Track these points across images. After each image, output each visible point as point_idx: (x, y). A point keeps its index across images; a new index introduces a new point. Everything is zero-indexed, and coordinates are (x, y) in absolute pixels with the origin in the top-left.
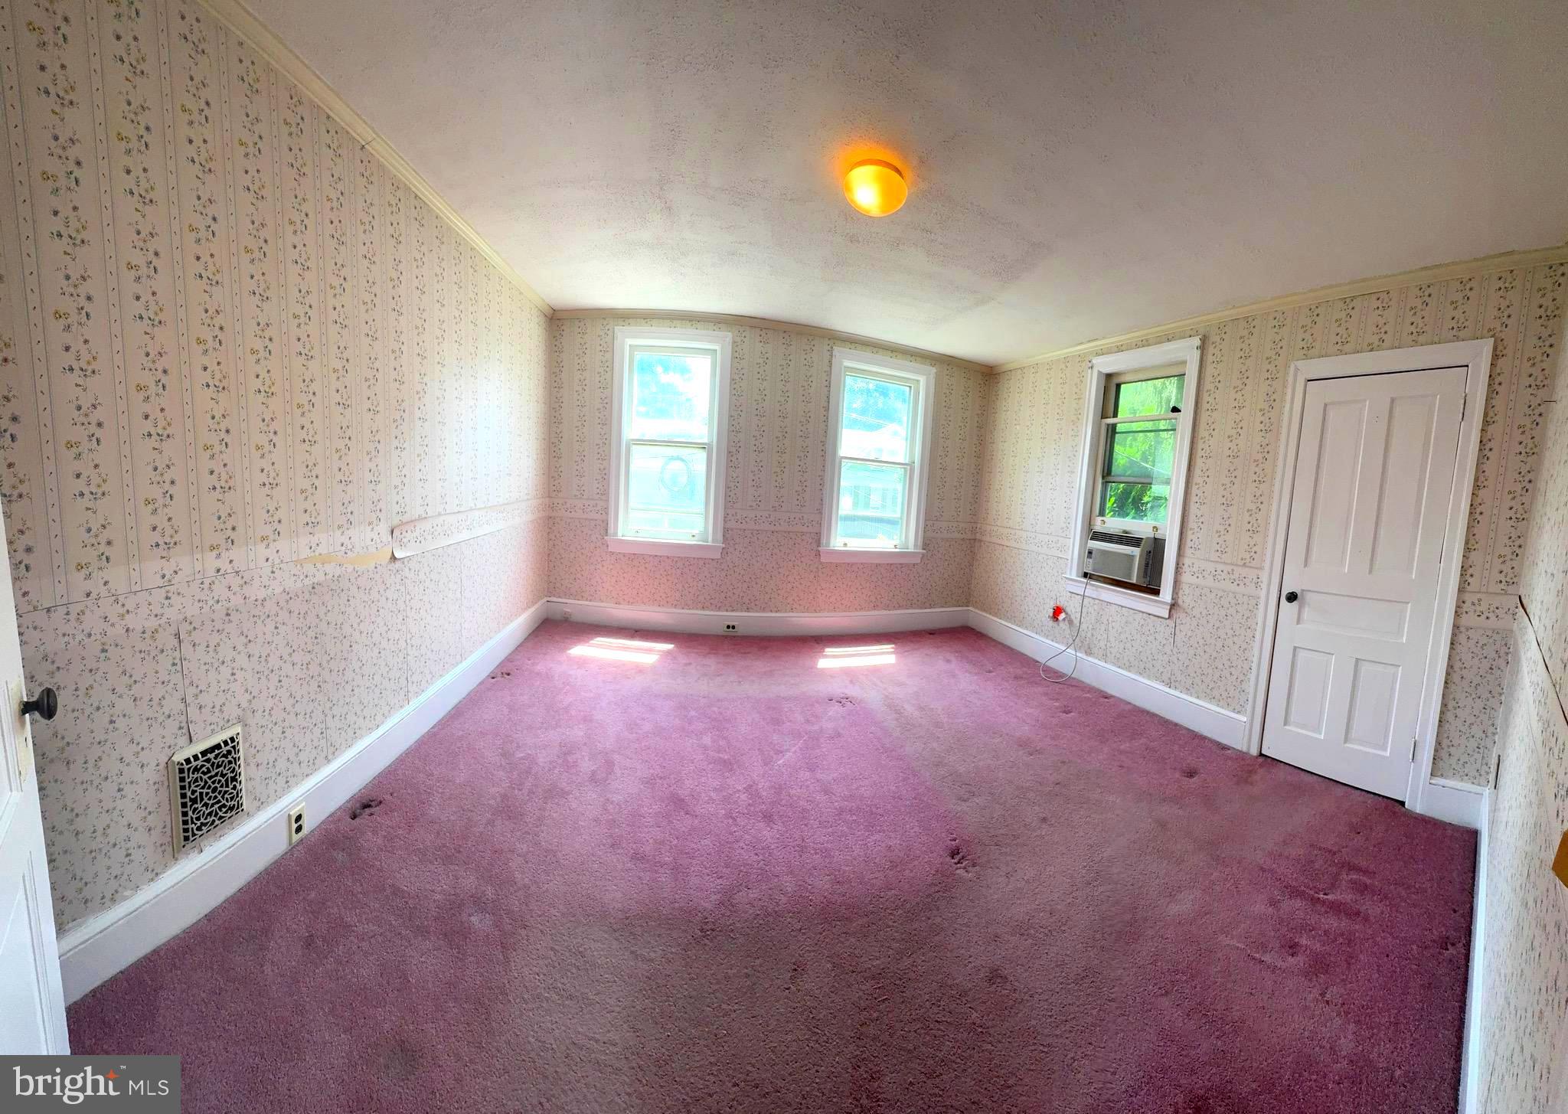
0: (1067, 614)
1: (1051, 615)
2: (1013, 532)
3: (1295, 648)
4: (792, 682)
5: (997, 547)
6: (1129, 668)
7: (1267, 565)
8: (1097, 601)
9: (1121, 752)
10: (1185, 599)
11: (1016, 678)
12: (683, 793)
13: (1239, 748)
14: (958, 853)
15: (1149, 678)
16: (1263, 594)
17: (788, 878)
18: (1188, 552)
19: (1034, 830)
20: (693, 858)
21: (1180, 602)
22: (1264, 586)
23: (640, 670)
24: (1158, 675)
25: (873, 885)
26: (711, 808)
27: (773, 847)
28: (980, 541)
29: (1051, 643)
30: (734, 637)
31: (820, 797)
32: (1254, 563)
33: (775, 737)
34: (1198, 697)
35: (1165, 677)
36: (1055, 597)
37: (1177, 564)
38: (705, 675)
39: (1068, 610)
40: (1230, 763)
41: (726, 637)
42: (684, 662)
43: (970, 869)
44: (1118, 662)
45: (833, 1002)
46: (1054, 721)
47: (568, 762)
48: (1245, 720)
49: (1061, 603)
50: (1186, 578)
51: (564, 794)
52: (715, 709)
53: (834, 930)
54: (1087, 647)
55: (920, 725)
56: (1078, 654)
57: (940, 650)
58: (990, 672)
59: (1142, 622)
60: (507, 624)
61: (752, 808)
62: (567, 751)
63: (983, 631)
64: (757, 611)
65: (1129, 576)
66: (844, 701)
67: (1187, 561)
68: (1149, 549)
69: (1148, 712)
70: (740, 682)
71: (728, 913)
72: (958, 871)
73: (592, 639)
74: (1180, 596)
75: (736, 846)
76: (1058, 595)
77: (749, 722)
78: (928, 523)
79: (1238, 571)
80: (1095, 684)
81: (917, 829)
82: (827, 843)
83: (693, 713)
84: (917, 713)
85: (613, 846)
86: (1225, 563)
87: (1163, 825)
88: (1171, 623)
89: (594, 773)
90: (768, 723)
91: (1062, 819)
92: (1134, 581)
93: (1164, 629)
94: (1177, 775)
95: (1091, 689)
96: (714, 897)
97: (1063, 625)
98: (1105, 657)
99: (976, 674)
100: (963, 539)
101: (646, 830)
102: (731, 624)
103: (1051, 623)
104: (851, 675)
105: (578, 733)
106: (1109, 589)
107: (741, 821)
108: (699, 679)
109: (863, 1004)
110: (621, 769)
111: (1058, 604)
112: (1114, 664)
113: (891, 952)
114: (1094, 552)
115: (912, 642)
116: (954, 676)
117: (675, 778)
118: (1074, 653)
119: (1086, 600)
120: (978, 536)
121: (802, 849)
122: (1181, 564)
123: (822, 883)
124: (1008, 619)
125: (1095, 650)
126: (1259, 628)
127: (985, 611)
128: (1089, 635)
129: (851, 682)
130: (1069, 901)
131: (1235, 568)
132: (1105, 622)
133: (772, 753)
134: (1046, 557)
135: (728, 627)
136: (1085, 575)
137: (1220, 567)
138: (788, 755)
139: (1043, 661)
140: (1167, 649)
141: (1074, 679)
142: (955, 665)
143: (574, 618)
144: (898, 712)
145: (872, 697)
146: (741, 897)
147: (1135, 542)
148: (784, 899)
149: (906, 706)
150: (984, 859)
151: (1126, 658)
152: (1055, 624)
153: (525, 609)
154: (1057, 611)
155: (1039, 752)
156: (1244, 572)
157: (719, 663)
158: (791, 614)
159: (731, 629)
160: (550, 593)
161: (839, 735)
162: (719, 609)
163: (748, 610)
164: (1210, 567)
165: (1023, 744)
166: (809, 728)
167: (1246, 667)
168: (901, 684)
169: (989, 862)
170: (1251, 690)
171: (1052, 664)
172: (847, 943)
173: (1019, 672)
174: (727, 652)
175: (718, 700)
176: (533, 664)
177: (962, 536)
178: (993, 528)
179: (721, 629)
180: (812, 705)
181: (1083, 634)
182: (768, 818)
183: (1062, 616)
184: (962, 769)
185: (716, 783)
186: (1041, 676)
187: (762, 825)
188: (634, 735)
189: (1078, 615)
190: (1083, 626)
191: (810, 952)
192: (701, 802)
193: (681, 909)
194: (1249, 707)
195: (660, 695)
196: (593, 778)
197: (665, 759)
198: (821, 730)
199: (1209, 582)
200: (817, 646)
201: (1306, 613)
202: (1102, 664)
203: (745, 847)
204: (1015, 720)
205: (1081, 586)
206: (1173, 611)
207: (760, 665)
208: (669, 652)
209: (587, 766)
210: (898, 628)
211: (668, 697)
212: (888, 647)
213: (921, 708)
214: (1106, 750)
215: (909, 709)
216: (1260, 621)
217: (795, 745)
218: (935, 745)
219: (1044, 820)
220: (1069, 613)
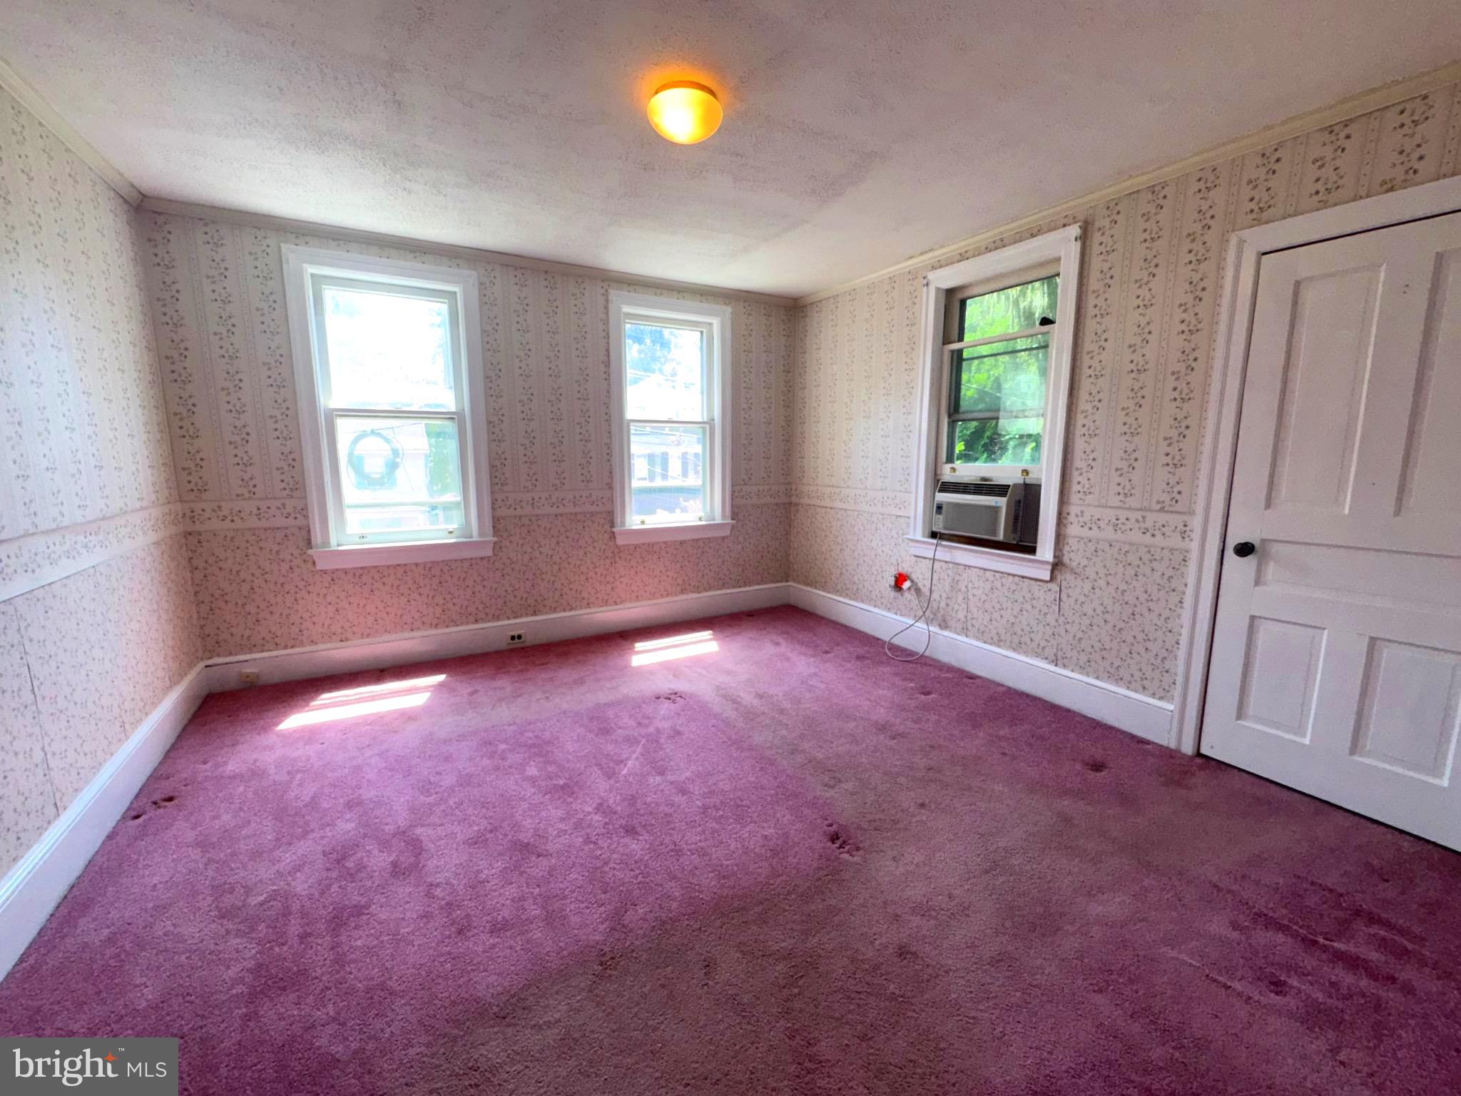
0: (912, 581)
1: (893, 583)
2: (837, 490)
3: (1253, 618)
4: (608, 685)
5: (819, 510)
6: (999, 642)
7: (1199, 508)
8: (951, 565)
9: (1000, 738)
10: (1074, 556)
11: (859, 658)
12: (525, 837)
13: (1164, 742)
14: (838, 838)
15: (1026, 653)
16: (1194, 546)
17: (673, 884)
18: (1074, 498)
19: (913, 816)
20: (565, 898)
21: (1066, 560)
22: (1196, 535)
23: (408, 716)
24: (1040, 650)
25: (760, 874)
26: (564, 840)
27: (646, 858)
28: (797, 504)
29: (895, 616)
30: (522, 648)
31: (678, 799)
32: (1178, 507)
33: (610, 748)
34: (1097, 678)
35: (1050, 652)
36: (895, 563)
37: (1060, 514)
38: (500, 700)
39: (914, 576)
40: (1152, 760)
41: (512, 650)
42: (466, 691)
43: (854, 853)
44: (981, 635)
45: (752, 986)
46: (913, 704)
47: (348, 869)
48: (1172, 707)
49: (905, 569)
50: (1073, 530)
51: (359, 910)
52: (530, 734)
53: (734, 922)
54: (940, 619)
55: (763, 713)
56: (931, 628)
57: (764, 632)
58: (827, 652)
59: (1013, 587)
60: (140, 721)
61: (611, 827)
62: (340, 857)
63: (808, 608)
64: (547, 613)
65: (994, 532)
66: (673, 697)
67: (1073, 509)
68: (1018, 498)
69: (1028, 696)
70: (547, 698)
71: (624, 935)
72: (842, 856)
73: (312, 699)
74: (1065, 552)
75: (606, 869)
76: (900, 560)
77: (575, 738)
78: (737, 488)
79: (1151, 518)
80: (955, 663)
81: (788, 817)
82: (700, 841)
83: (502, 746)
84: (756, 702)
85: (460, 932)
86: (1130, 509)
87: (1066, 819)
88: (1054, 587)
89: (395, 864)
90: (597, 735)
91: (943, 806)
92: (1000, 537)
93: (1044, 595)
94: (1078, 767)
95: (950, 669)
96: (602, 927)
97: (909, 596)
98: (965, 631)
99: (812, 656)
100: (777, 504)
101: (497, 893)
102: (516, 633)
103: (893, 594)
104: (672, 668)
105: (346, 826)
106: (966, 550)
107: (604, 843)
108: (494, 706)
109: (782, 982)
110: (433, 842)
111: (901, 570)
112: (978, 639)
113: (795, 933)
114: (944, 508)
115: (730, 626)
116: (788, 659)
117: (509, 825)
118: (926, 627)
119: (937, 565)
120: (794, 499)
121: (678, 852)
122: (1064, 515)
123: (708, 882)
124: (837, 592)
125: (952, 623)
126: (1190, 592)
127: (808, 585)
128: (943, 605)
129: (675, 675)
130: (967, 887)
131: (1148, 514)
132: (964, 589)
133: (612, 765)
134: (881, 517)
135: (513, 638)
136: (934, 535)
137: (1123, 515)
138: (630, 763)
139: (887, 639)
140: (1051, 619)
141: (927, 657)
142: (785, 648)
143: (265, 680)
144: (734, 701)
145: (702, 688)
146: (629, 918)
147: (1000, 490)
148: (675, 905)
149: (742, 694)
150: (867, 844)
151: (994, 632)
152: (898, 595)
153: (170, 688)
154: (900, 580)
155: (902, 735)
156: (1162, 518)
157: (514, 682)
158: (588, 611)
159: (516, 640)
160: (212, 653)
161: (679, 733)
162: (498, 618)
163: (535, 614)
164: (1110, 515)
165: (882, 728)
166: (643, 731)
167: (1170, 639)
168: (729, 673)
169: (872, 845)
170: (1181, 669)
171: (896, 641)
172: (750, 932)
173: (861, 651)
174: (520, 667)
175: (530, 724)
176: (217, 766)
177: (774, 501)
178: (812, 488)
179: (504, 644)
180: (640, 707)
181: (935, 605)
182: (630, 831)
183: (906, 585)
184: (820, 756)
185: (560, 813)
186: (886, 655)
187: (627, 840)
188: (435, 796)
189: (928, 583)
190: (935, 596)
191: (716, 946)
192: (551, 838)
193: (570, 954)
194: (1177, 692)
195: (450, 740)
196: (397, 871)
197: (488, 809)
198: (658, 731)
199: (1108, 533)
200: (624, 642)
201: (1271, 570)
202: (962, 638)
203: (617, 867)
204: (868, 703)
205: (929, 549)
206: (1056, 572)
207: (566, 674)
208: (441, 685)
209: (379, 860)
210: (711, 612)
211: (461, 738)
212: (706, 634)
213: (760, 696)
214: (981, 734)
215: (748, 698)
216: (1191, 580)
217: (634, 752)
218: (784, 732)
219: (922, 805)
220: (916, 580)
